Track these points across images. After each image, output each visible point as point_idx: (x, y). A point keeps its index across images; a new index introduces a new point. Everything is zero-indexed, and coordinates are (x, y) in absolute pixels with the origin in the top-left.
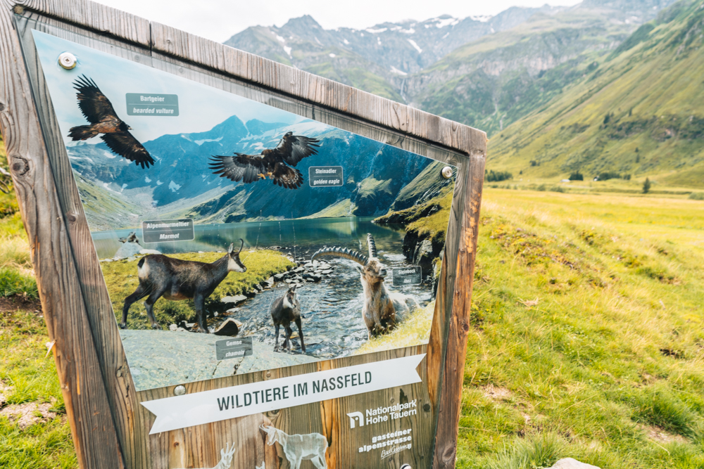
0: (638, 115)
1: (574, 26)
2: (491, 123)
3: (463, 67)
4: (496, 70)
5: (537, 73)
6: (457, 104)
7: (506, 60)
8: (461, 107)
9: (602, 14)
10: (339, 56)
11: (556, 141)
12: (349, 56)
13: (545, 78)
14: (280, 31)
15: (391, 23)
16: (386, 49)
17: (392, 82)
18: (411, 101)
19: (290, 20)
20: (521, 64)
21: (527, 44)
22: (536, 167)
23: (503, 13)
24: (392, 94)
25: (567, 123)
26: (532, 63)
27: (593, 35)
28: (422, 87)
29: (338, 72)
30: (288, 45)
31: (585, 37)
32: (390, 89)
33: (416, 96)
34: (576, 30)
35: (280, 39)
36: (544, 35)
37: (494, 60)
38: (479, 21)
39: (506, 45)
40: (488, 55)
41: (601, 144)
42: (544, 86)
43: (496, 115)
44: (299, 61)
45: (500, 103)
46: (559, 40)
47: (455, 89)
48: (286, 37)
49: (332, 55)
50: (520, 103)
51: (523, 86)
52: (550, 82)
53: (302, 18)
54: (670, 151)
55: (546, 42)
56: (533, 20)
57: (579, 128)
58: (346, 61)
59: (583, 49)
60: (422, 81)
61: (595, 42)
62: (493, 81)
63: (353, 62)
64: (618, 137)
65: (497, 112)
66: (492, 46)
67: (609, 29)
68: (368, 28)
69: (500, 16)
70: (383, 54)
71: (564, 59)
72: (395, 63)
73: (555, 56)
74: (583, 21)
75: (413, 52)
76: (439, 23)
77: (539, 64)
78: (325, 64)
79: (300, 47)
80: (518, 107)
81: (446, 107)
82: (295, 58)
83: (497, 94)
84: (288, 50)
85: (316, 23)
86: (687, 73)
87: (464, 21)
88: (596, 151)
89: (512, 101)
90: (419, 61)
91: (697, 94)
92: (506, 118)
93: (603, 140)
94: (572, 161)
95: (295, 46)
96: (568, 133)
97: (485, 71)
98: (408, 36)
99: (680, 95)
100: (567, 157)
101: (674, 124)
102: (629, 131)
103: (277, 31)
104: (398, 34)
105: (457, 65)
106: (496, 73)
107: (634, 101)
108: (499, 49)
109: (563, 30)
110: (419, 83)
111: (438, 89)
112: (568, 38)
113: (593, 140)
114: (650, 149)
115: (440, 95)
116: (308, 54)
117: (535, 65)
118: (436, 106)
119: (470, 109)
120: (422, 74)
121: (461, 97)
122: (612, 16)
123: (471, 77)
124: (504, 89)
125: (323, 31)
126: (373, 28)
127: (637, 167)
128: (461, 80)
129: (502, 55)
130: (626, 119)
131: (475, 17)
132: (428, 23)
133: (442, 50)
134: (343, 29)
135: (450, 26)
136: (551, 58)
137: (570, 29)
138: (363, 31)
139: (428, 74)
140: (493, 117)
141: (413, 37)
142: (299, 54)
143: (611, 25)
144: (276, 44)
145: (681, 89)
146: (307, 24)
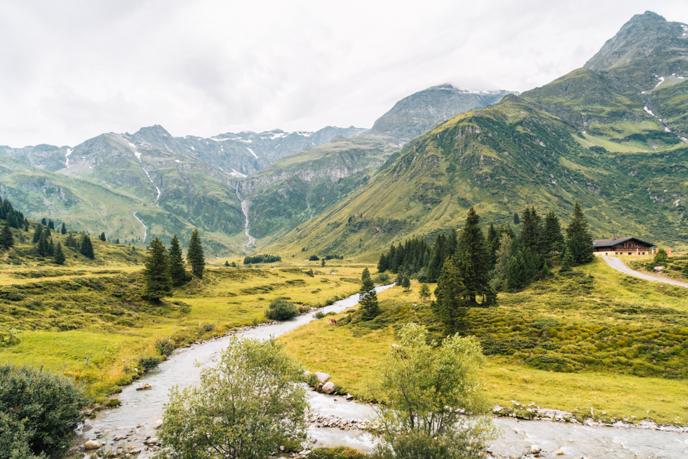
0: (365, 217)
1: (363, 147)
2: (304, 217)
3: (284, 174)
4: (309, 177)
5: (337, 180)
6: (279, 203)
7: (315, 170)
8: (282, 205)
9: (383, 139)
10: (183, 162)
11: (323, 234)
12: (192, 162)
13: (342, 184)
14: (132, 138)
15: (233, 134)
16: (227, 155)
17: (228, 183)
18: (244, 199)
19: (142, 129)
20: (325, 174)
21: (329, 159)
22: (304, 252)
23: (321, 131)
24: (228, 194)
25: (332, 221)
26: (333, 173)
27: (374, 154)
28: (253, 188)
29: (182, 175)
30: (139, 150)
31: (369, 156)
32: (226, 190)
33: (248, 195)
34: (363, 150)
35: (132, 145)
36: (341, 153)
37: (307, 169)
38: (303, 136)
39: (315, 159)
40: (302, 166)
41: (345, 236)
42: (341, 190)
43: (308, 211)
44: (148, 165)
45: (311, 202)
46: (352, 157)
47: (277, 191)
48: (137, 143)
49: (178, 161)
50: (325, 202)
51: (327, 189)
52: (345, 187)
53: (153, 127)
54: (376, 240)
55: (342, 158)
56: (336, 141)
57: (337, 225)
58: (189, 166)
59: (367, 164)
60: (253, 184)
61: (375, 160)
62: (305, 185)
63: (195, 168)
64: (355, 232)
65: (309, 209)
66: (305, 159)
67: (385, 150)
68: (213, 137)
69: (319, 133)
70: (225, 159)
71: (355, 171)
72: (235, 167)
73: (349, 169)
74: (370, 144)
75: (251, 158)
76: (273, 136)
77: (338, 174)
78: (170, 168)
79: (149, 152)
80: (323, 206)
81: (270, 205)
82: (144, 162)
83: (309, 195)
84: (138, 155)
85: (165, 132)
86: (395, 191)
87: (291, 135)
88: (341, 241)
89: (320, 200)
90: (256, 165)
91: (395, 205)
92: (315, 214)
93: (346, 233)
94: (326, 247)
95: (144, 152)
96: (331, 228)
97: (300, 177)
98: (246, 145)
99: (388, 205)
100: (325, 244)
101: (380, 224)
102: (360, 227)
103: (130, 138)
104: (238, 143)
105: (279, 172)
106: (308, 179)
107: (367, 208)
108: (310, 161)
109: (354, 150)
110: (250, 185)
111: (265, 190)
112: (358, 156)
113: (341, 233)
114: (368, 239)
115: (266, 195)
116: (156, 159)
117: (336, 174)
118: (263, 204)
119: (289, 206)
120: (253, 178)
121: (282, 197)
122: (390, 140)
123: (289, 181)
124: (314, 191)
125: (172, 138)
126: (217, 137)
127: (359, 250)
128: (282, 184)
129: (312, 166)
130: (360, 220)
131: (300, 133)
132: (263, 136)
133: (274, 157)
134: (191, 137)
135: (281, 139)
136: (346, 170)
137: (359, 149)
138: (208, 140)
139: (257, 178)
140: (305, 213)
141: (251, 146)
142: (149, 158)
143: (389, 147)
144: (128, 149)
145: (389, 201)
146: (157, 133)
